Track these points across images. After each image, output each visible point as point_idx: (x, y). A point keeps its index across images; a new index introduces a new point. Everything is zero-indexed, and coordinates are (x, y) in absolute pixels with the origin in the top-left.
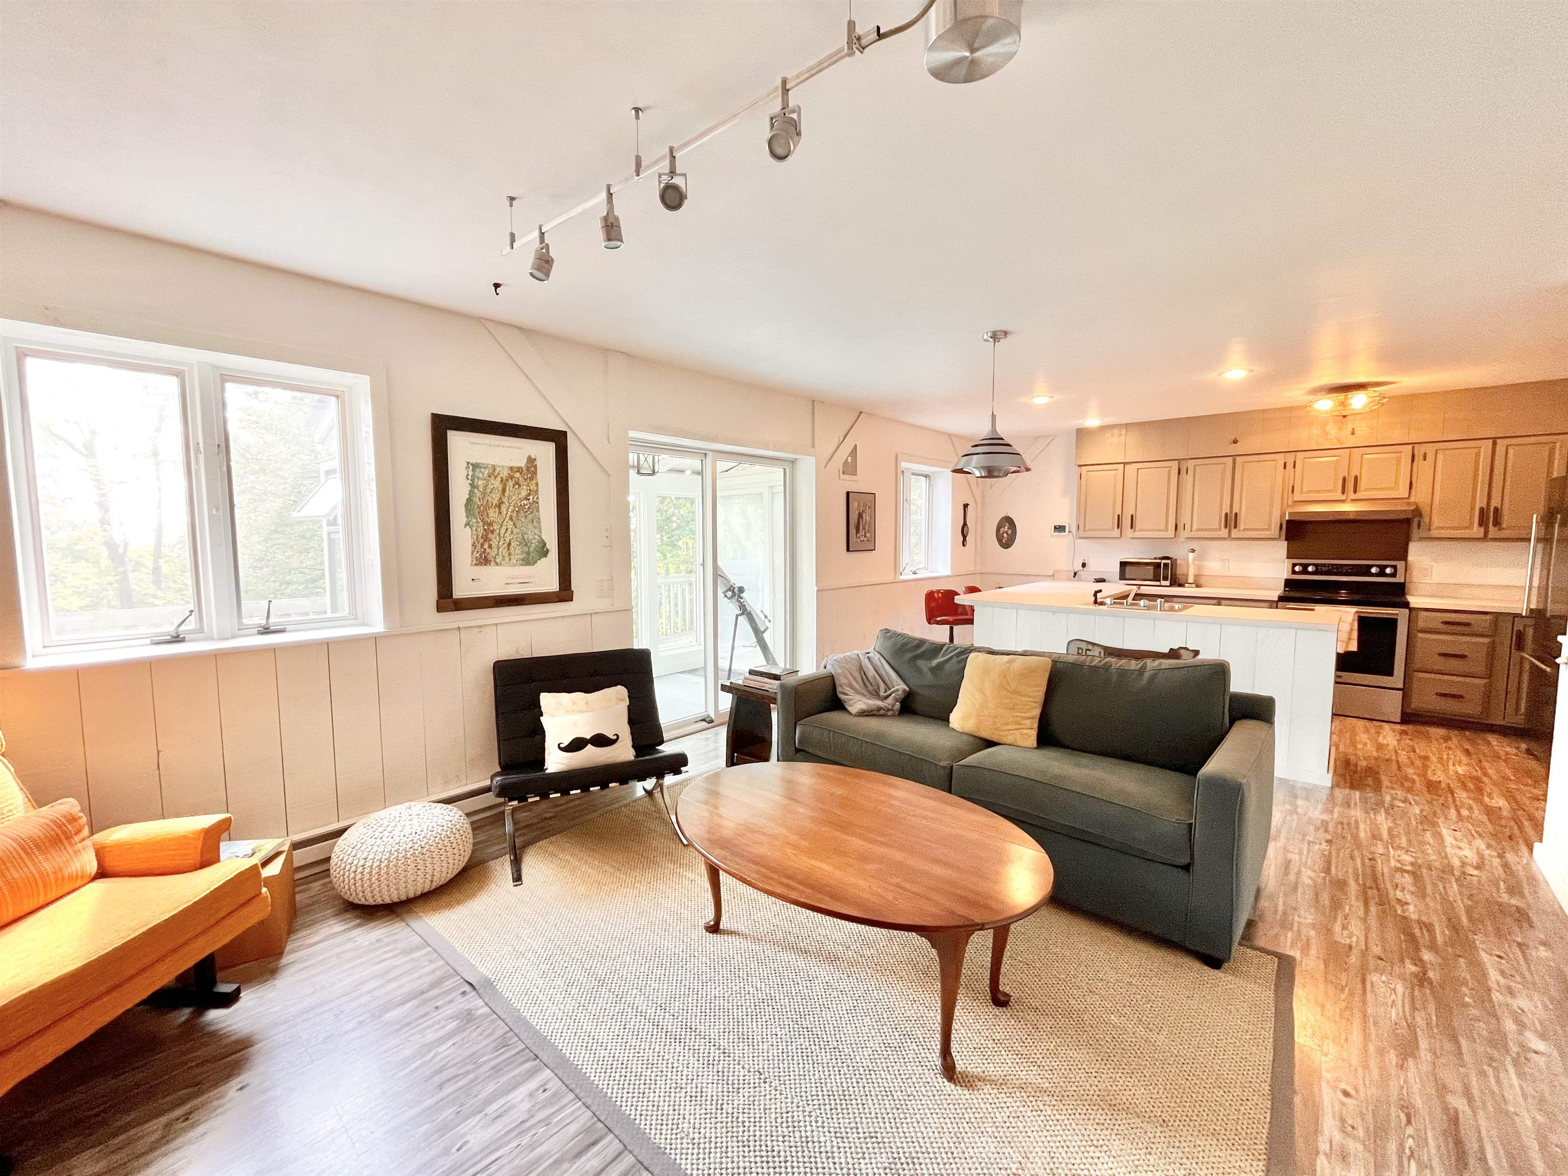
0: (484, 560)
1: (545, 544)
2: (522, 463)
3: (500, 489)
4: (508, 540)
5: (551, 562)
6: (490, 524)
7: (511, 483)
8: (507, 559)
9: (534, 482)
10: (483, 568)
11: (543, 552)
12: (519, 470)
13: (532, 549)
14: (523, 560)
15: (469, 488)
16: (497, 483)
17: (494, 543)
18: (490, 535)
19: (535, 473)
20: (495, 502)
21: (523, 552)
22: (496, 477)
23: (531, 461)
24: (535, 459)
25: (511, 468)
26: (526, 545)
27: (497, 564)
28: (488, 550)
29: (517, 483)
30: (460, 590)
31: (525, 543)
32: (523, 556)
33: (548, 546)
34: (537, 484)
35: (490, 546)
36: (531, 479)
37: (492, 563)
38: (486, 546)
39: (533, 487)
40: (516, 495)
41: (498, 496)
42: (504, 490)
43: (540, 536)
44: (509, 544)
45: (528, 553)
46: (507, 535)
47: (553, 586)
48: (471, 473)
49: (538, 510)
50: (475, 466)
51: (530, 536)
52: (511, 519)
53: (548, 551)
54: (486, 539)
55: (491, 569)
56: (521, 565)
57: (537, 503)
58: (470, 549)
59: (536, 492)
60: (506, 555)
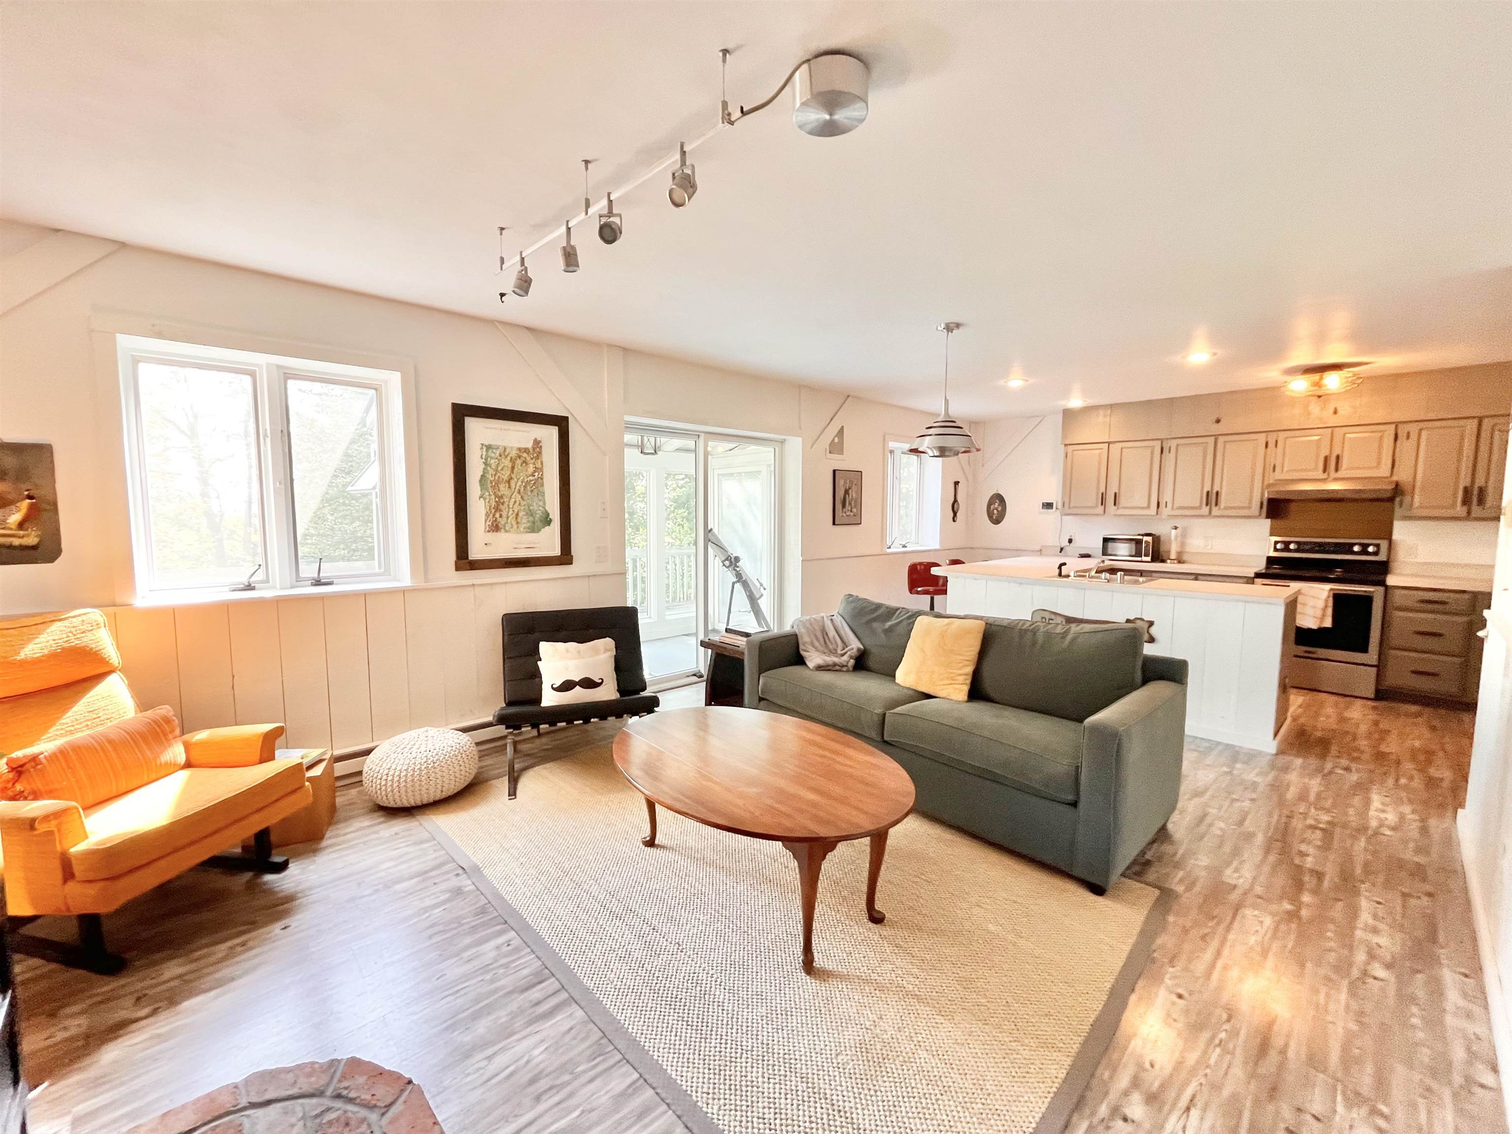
0: (495, 528)
1: (548, 515)
2: (530, 445)
3: (510, 466)
4: (516, 511)
5: (554, 530)
6: (502, 497)
7: (519, 462)
8: (515, 526)
9: (539, 461)
10: (495, 534)
11: (547, 521)
12: (526, 450)
13: (537, 519)
14: (529, 528)
15: (483, 466)
16: (507, 462)
17: (504, 514)
18: (501, 507)
19: (540, 453)
20: (506, 478)
21: (529, 521)
22: (506, 457)
23: (537, 443)
24: (540, 442)
25: (519, 449)
26: (532, 515)
27: (506, 531)
28: (499, 520)
29: (524, 462)
30: (476, 552)
31: (531, 513)
32: (528, 525)
33: (551, 517)
34: (542, 463)
35: (501, 516)
36: (537, 458)
37: (503, 530)
38: (497, 515)
39: (539, 465)
40: (523, 474)
41: (509, 473)
42: (513, 468)
43: (544, 508)
44: (517, 514)
45: (534, 523)
46: (516, 506)
47: (555, 550)
48: (484, 453)
49: (542, 485)
50: (489, 447)
51: (534, 507)
52: (519, 492)
53: (551, 520)
54: (497, 509)
55: (502, 535)
56: (527, 532)
57: (542, 479)
58: (483, 518)
59: (541, 469)
60: (514, 523)
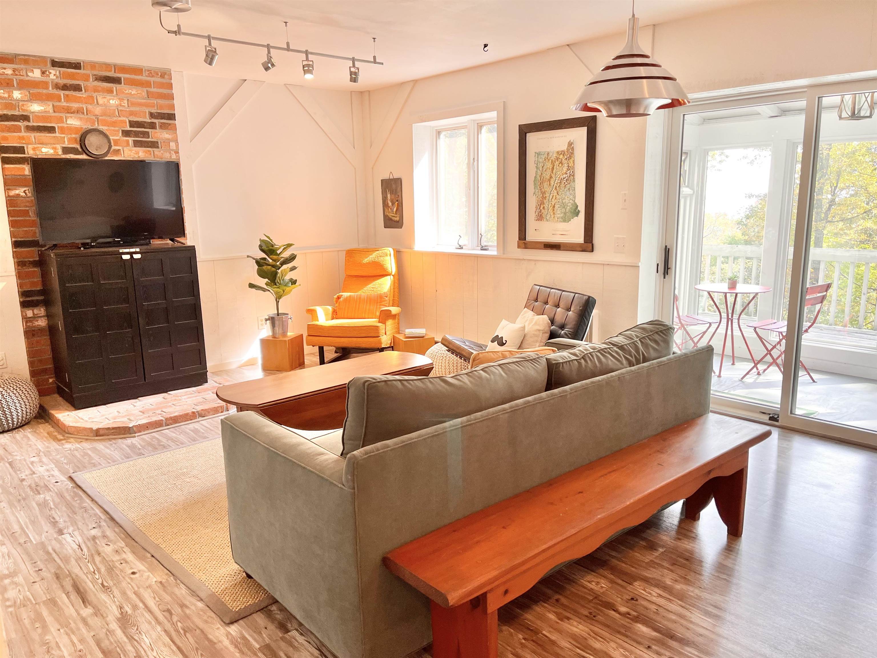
0: (540, 217)
1: (577, 207)
2: (565, 148)
3: (551, 168)
4: (553, 204)
5: (581, 219)
6: (545, 193)
7: (557, 163)
8: (552, 216)
9: (571, 161)
10: (540, 222)
11: (576, 213)
12: (563, 153)
13: (567, 210)
14: (562, 218)
15: (536, 170)
16: (549, 165)
17: (546, 206)
18: (545, 201)
19: (572, 153)
20: (548, 177)
21: (562, 213)
22: (549, 160)
23: (570, 144)
24: (572, 143)
25: (558, 152)
26: (564, 207)
27: (547, 221)
28: (543, 211)
29: (561, 163)
30: (531, 236)
31: (564, 206)
32: (562, 215)
33: (579, 208)
34: (574, 161)
35: (544, 208)
36: (570, 158)
37: (545, 220)
38: (542, 208)
39: (571, 164)
40: (561, 172)
41: (549, 173)
42: (553, 168)
43: (574, 201)
44: (554, 207)
45: (565, 213)
46: (553, 200)
47: (580, 239)
48: (536, 159)
49: (574, 181)
50: (539, 154)
51: (566, 201)
52: (556, 188)
53: (579, 212)
54: (542, 203)
55: (544, 223)
56: (561, 222)
57: (573, 176)
58: (534, 209)
59: (573, 168)
60: (552, 214)
